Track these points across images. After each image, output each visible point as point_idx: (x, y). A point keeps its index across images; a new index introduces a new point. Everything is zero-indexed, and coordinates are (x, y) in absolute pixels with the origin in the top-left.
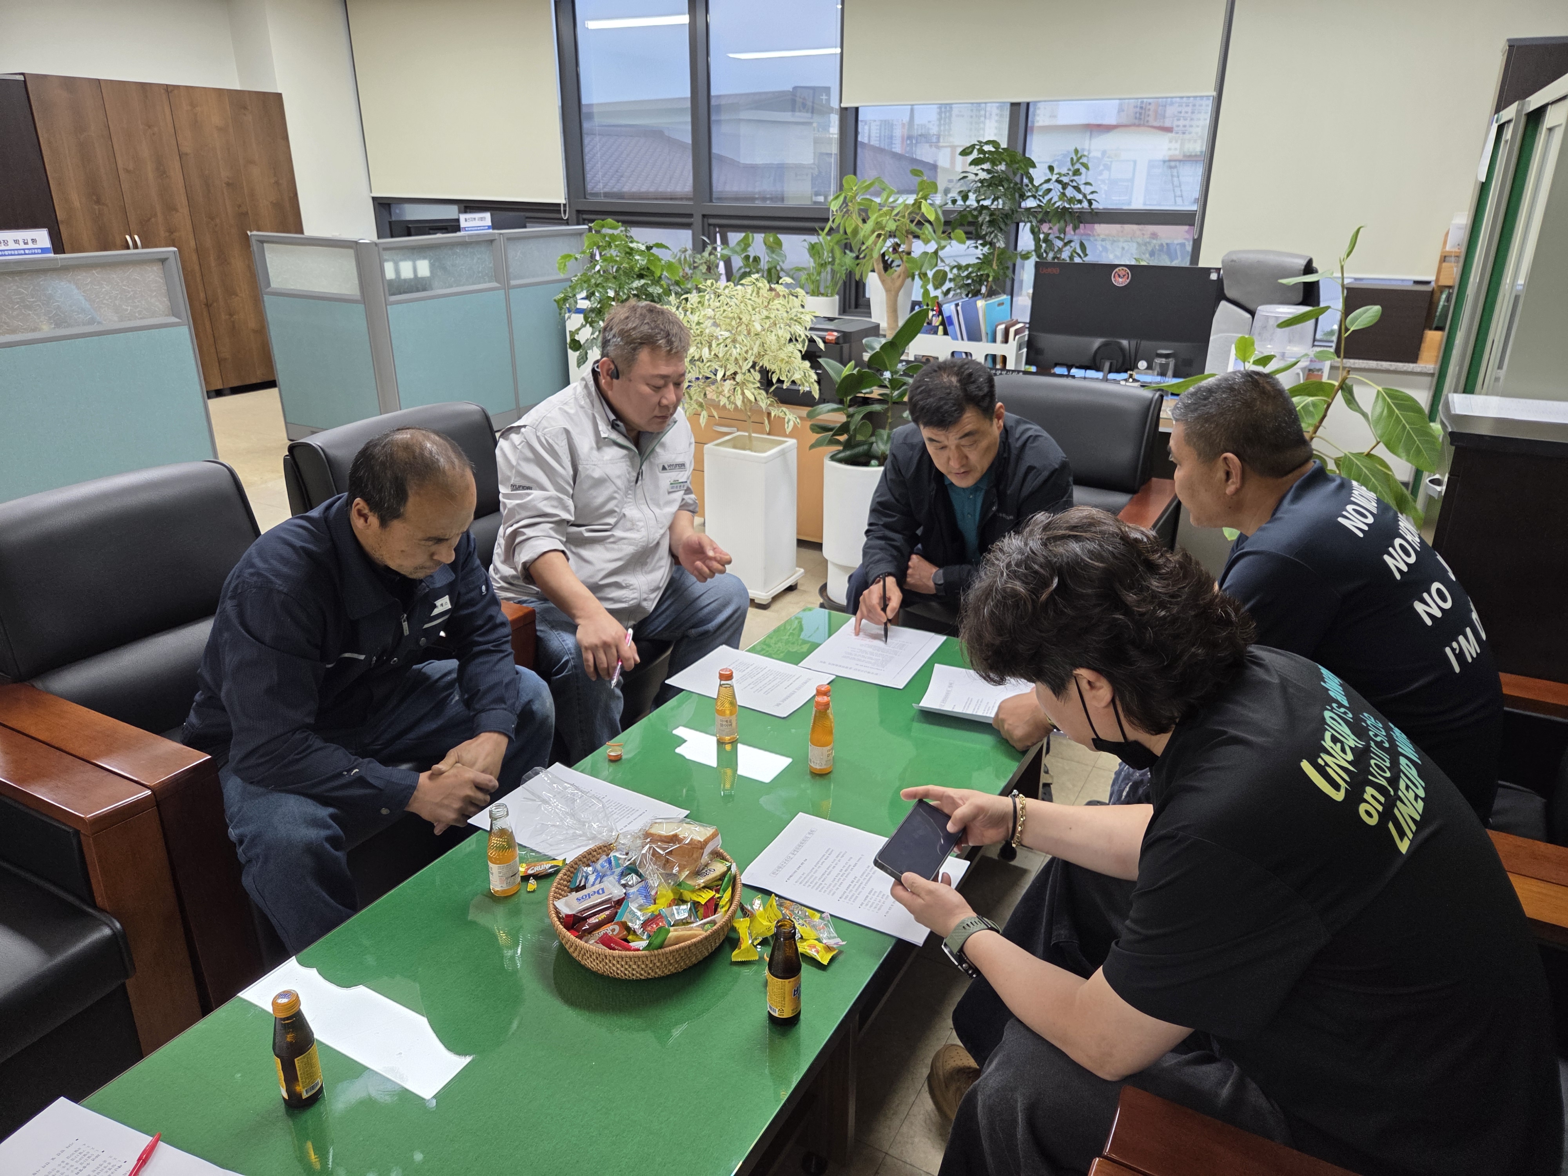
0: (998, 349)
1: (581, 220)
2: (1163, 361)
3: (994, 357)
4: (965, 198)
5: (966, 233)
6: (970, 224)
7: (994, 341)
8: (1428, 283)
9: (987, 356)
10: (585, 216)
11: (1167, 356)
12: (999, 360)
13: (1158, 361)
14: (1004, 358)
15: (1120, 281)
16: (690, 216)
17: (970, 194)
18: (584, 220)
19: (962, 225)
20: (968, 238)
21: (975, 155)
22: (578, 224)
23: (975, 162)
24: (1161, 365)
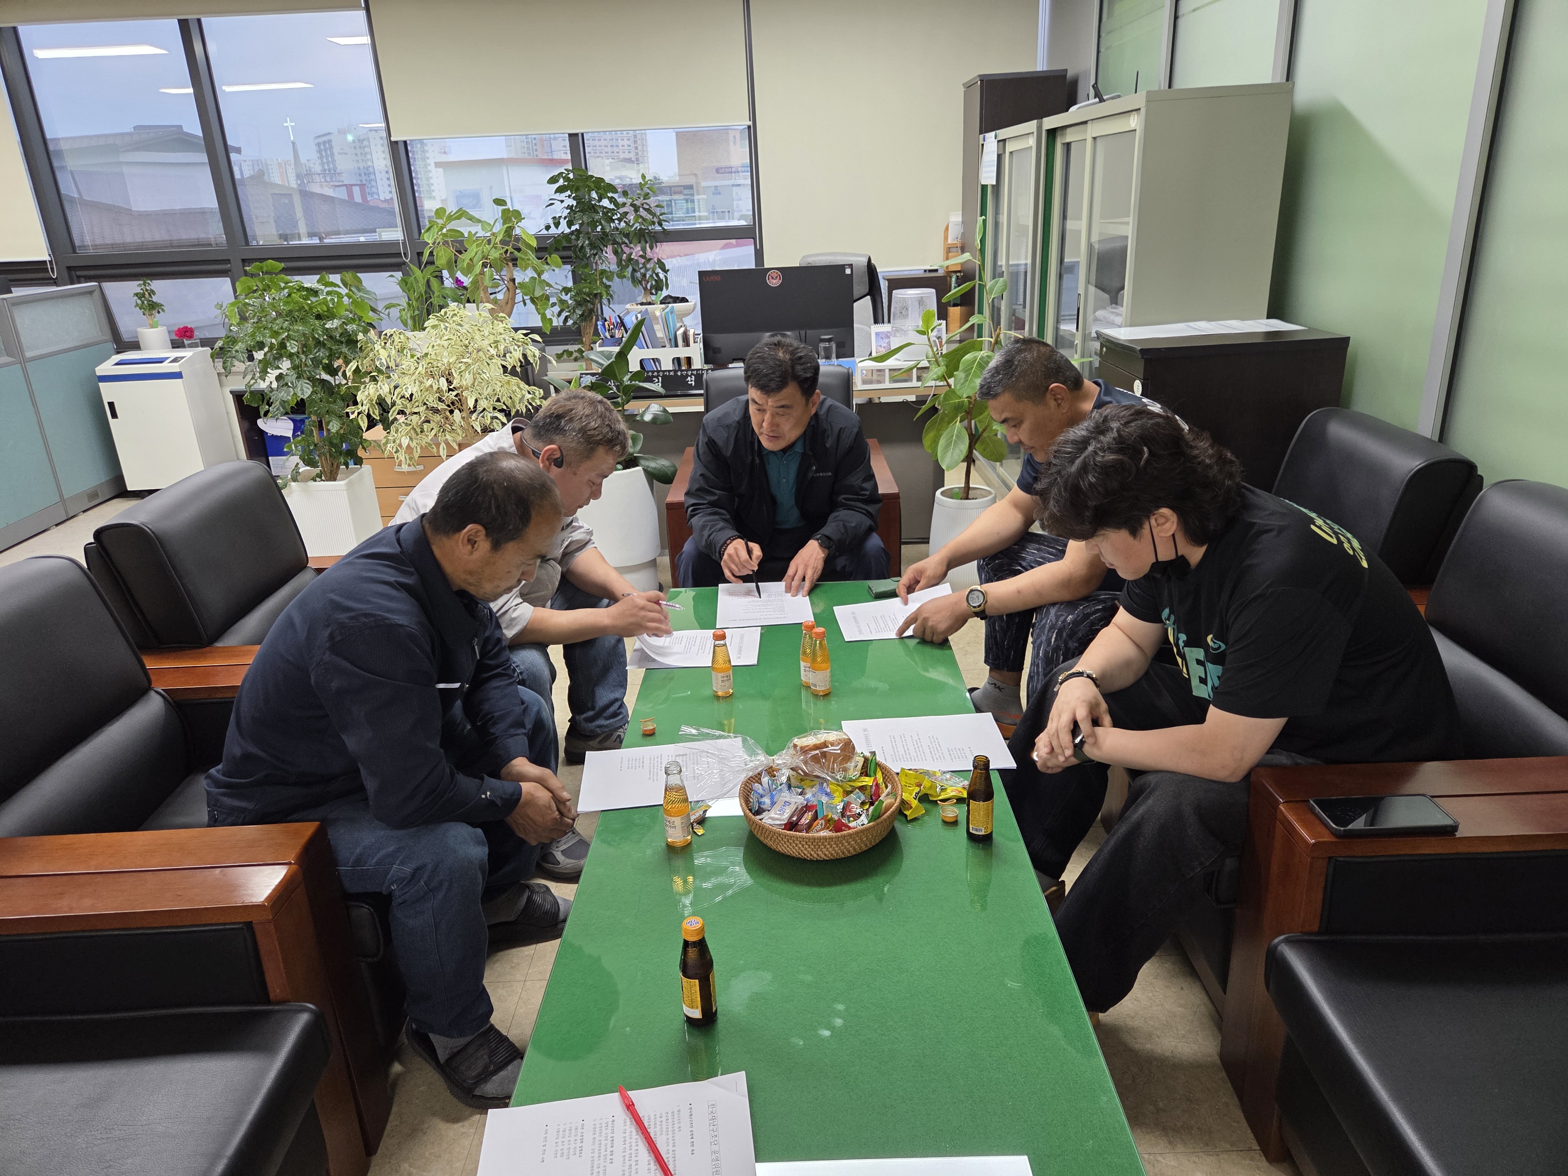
0: (682, 352)
1: (75, 278)
2: (827, 344)
3: (678, 359)
4: (557, 225)
5: (561, 258)
6: (565, 248)
7: (676, 346)
8: (936, 271)
9: (673, 359)
10: (78, 273)
11: (829, 340)
12: (683, 362)
13: (822, 345)
14: (689, 360)
15: (774, 282)
16: (228, 261)
17: (562, 220)
18: (79, 277)
19: (557, 250)
20: (564, 263)
21: (561, 182)
22: (72, 284)
23: (560, 190)
24: (825, 349)
